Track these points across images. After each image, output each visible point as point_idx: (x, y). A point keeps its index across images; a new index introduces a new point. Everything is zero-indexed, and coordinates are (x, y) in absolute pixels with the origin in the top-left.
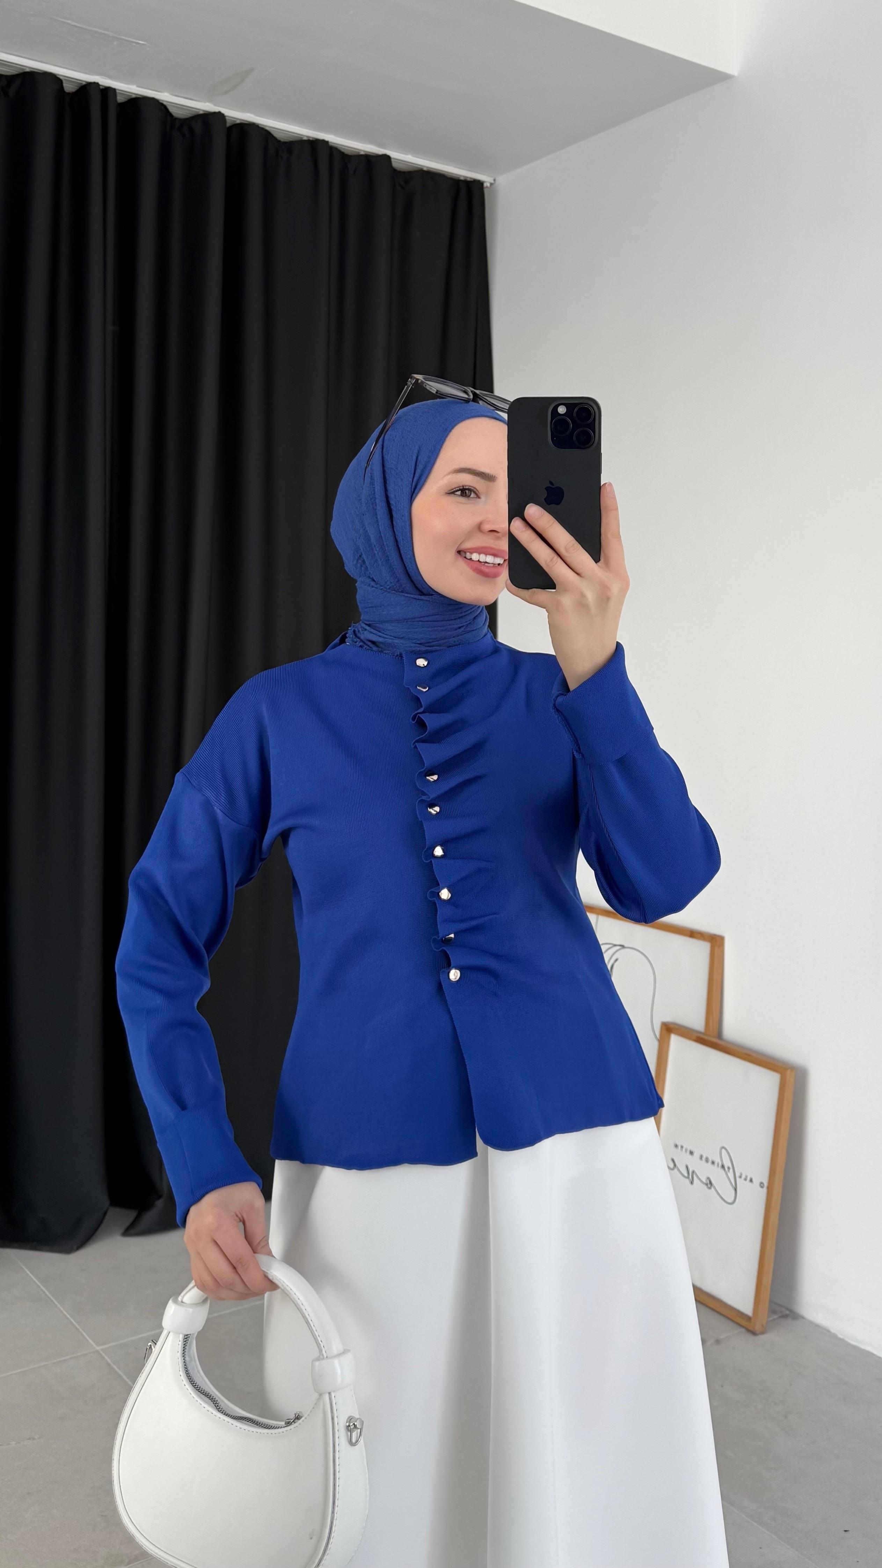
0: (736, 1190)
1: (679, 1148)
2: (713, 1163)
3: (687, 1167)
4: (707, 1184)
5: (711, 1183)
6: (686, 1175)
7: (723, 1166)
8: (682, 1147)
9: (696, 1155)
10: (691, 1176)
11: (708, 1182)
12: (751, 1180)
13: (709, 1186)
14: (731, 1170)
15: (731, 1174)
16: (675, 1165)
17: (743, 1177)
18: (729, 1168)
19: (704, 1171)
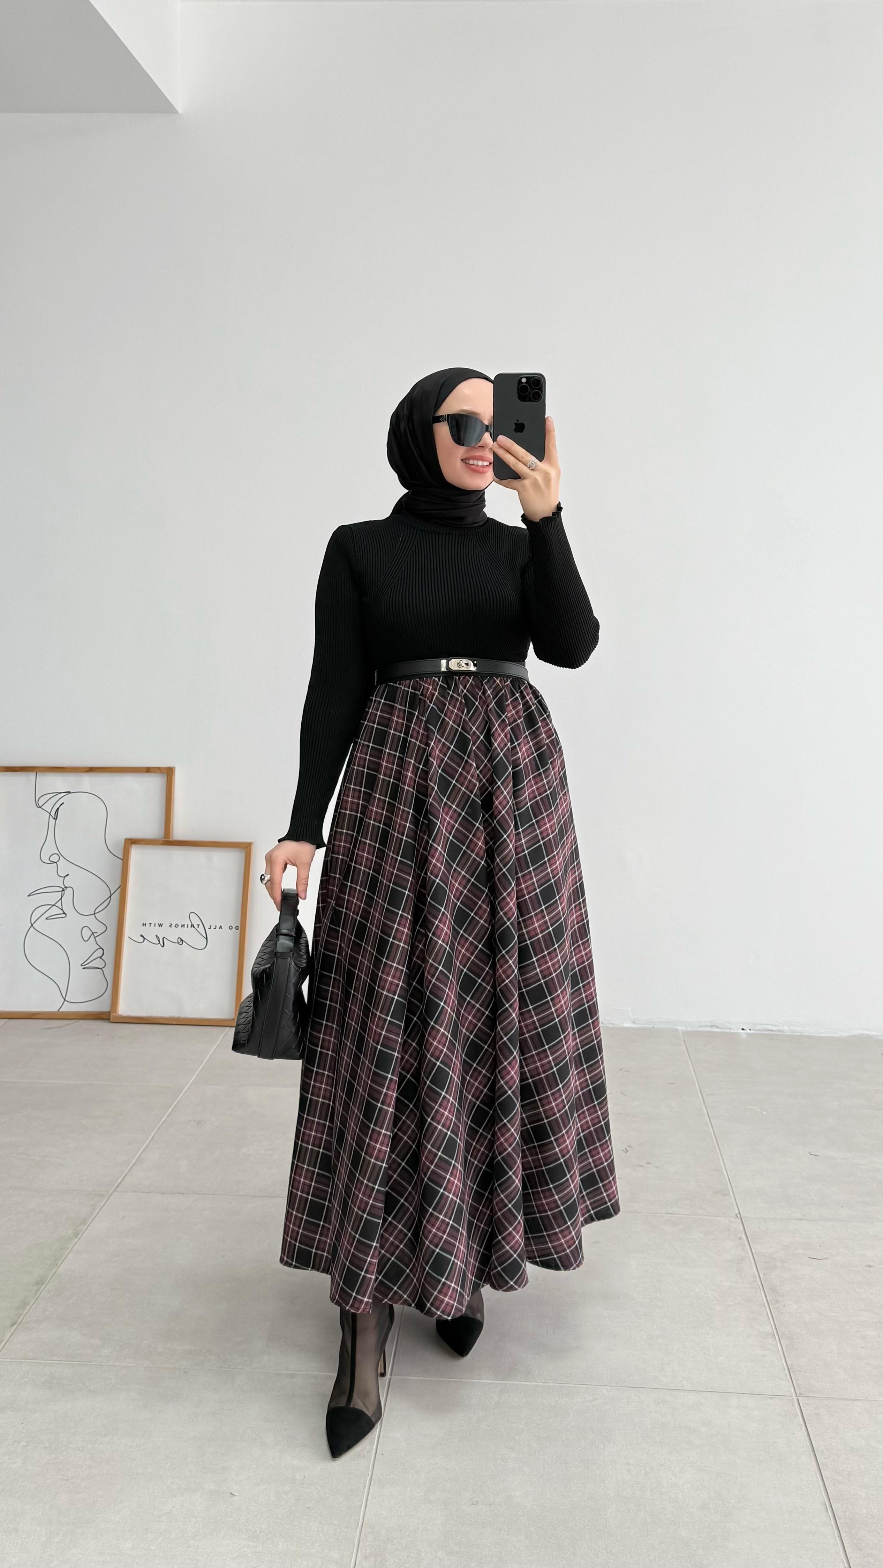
0: (207, 939)
1: (148, 925)
2: (183, 926)
3: (156, 936)
4: (178, 943)
5: (181, 940)
6: (158, 942)
7: (193, 926)
8: (150, 924)
9: (166, 925)
10: (161, 942)
11: (179, 940)
12: (221, 927)
13: (181, 943)
14: (201, 926)
15: (201, 929)
16: (144, 938)
17: (213, 927)
18: (198, 925)
19: (173, 935)
